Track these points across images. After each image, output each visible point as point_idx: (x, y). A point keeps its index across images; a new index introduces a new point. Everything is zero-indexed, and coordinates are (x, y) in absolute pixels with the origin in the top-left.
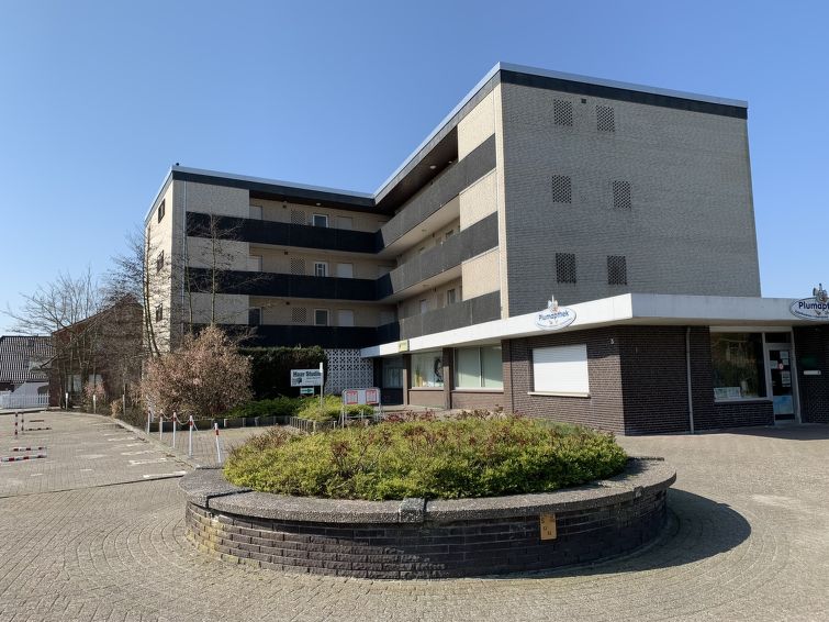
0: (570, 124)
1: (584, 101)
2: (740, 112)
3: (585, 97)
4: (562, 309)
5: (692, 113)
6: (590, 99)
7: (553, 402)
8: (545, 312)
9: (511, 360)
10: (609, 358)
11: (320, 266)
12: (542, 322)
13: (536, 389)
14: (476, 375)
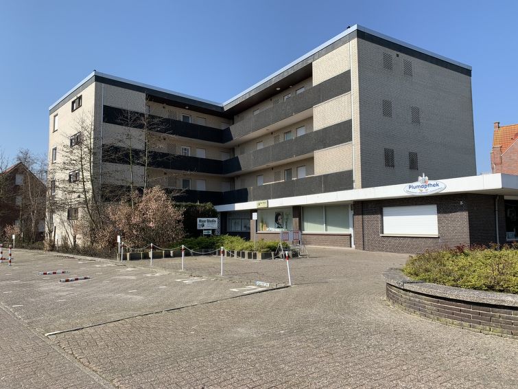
0: (391, 69)
1: (398, 56)
2: (468, 72)
3: (398, 53)
4: (433, 182)
5: (448, 70)
6: (401, 55)
7: (403, 241)
8: (415, 184)
9: (363, 214)
10: (459, 213)
11: (185, 149)
12: (411, 190)
13: (385, 232)
14: (321, 223)
